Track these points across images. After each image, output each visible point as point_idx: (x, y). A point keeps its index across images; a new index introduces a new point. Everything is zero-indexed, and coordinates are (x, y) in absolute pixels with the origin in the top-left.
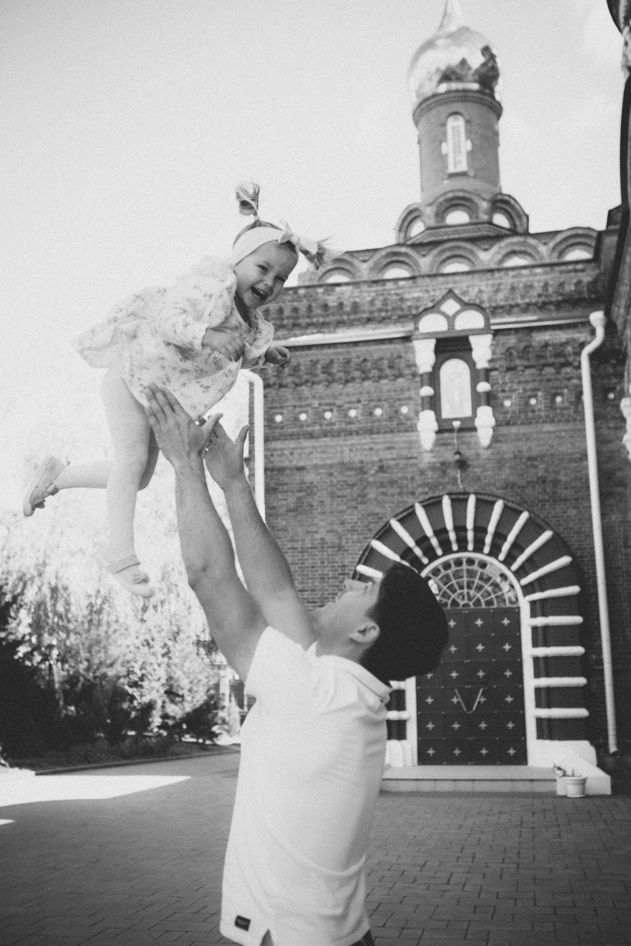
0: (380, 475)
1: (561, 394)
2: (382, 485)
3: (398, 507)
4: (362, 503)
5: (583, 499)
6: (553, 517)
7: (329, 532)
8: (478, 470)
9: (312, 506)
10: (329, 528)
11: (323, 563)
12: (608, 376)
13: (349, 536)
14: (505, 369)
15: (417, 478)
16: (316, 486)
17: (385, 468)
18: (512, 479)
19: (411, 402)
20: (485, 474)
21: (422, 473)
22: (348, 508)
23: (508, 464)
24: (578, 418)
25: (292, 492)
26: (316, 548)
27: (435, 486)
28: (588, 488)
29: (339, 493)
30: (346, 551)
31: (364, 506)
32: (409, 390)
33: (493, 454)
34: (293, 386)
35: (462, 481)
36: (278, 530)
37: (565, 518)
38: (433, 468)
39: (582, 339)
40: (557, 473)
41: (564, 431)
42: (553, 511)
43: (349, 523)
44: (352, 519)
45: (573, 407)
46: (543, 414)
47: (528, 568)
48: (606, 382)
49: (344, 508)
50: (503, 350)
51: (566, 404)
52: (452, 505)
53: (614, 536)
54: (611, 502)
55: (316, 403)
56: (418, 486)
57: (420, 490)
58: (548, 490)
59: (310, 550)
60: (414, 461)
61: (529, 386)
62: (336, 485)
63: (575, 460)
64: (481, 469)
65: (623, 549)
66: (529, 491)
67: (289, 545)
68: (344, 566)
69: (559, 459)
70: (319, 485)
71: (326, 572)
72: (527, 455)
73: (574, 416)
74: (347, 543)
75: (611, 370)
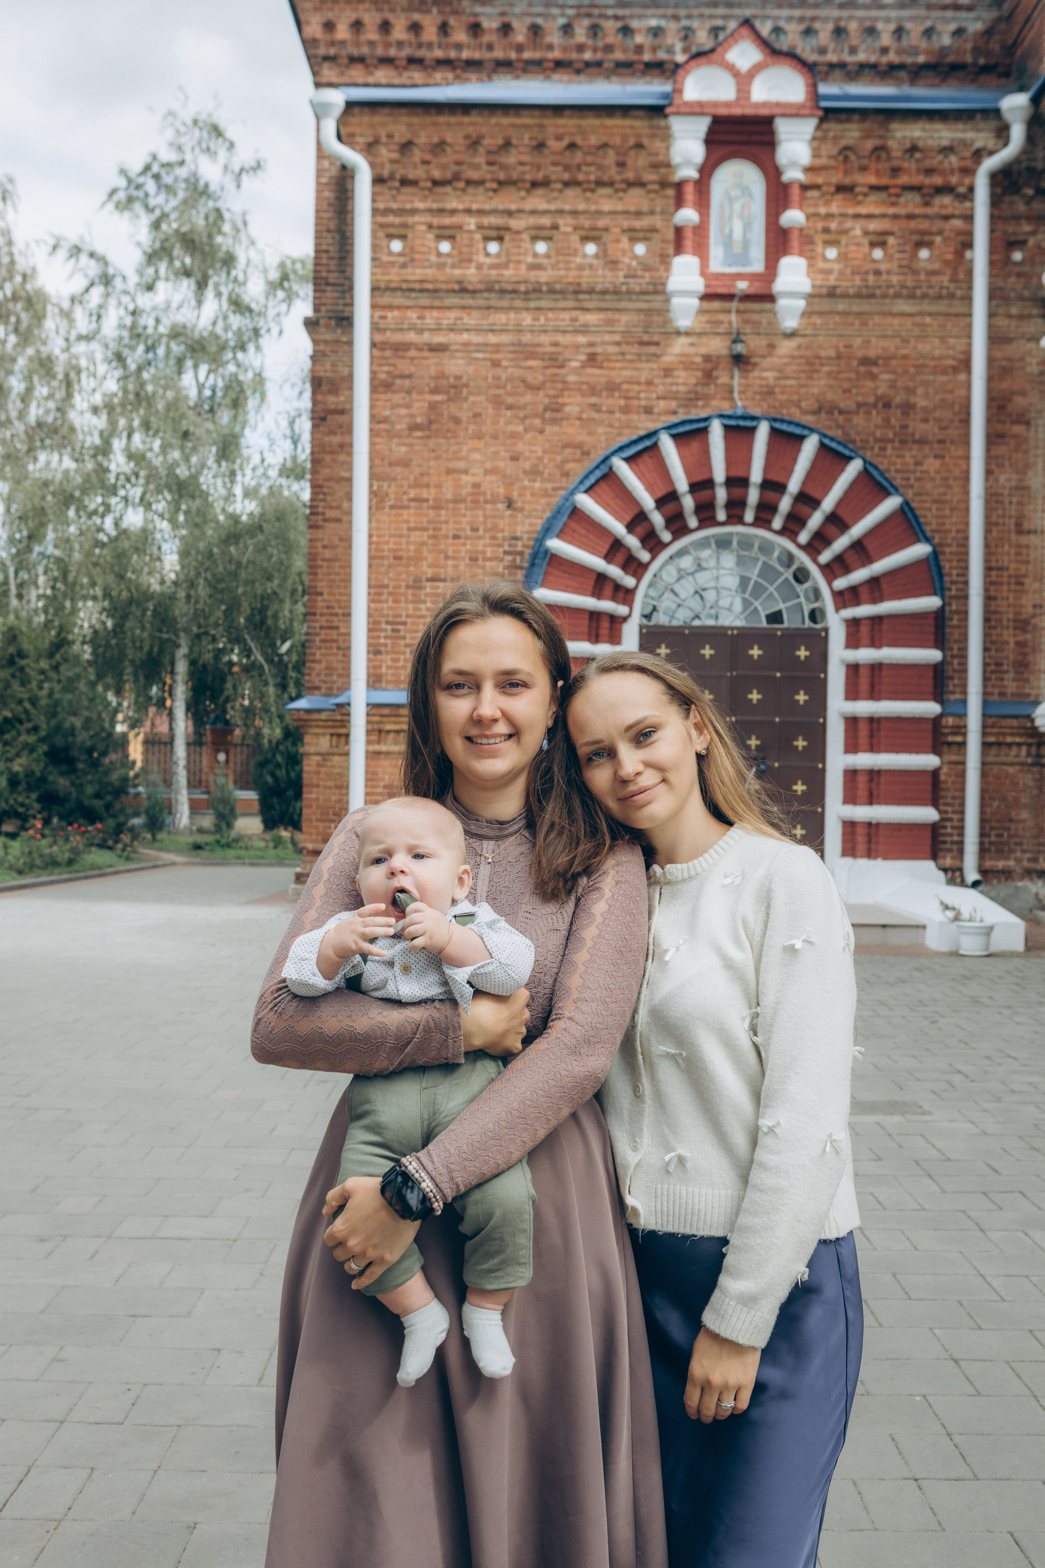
0: (589, 370)
1: (929, 245)
2: (593, 391)
3: (619, 434)
4: (554, 421)
5: (952, 442)
6: (897, 471)
7: (487, 472)
8: (770, 375)
9: (457, 421)
10: (488, 465)
11: (475, 530)
12: (1017, 218)
13: (526, 483)
14: (832, 189)
15: (656, 381)
16: (466, 385)
17: (599, 358)
18: (830, 396)
19: (655, 236)
20: (782, 382)
21: (668, 372)
22: (526, 430)
23: (826, 369)
24: (959, 293)
25: (421, 392)
26: (463, 501)
27: (690, 399)
28: (966, 421)
29: (510, 400)
30: (522, 510)
31: (556, 429)
32: (652, 213)
33: (799, 347)
34: (429, 184)
35: (740, 392)
36: (391, 464)
37: (918, 475)
38: (688, 366)
39: (979, 144)
40: (911, 391)
41: (930, 314)
42: (899, 461)
43: (527, 459)
44: (531, 452)
45: (949, 271)
46: (895, 279)
47: (851, 559)
48: (1011, 229)
49: (520, 428)
50: (835, 151)
51: (936, 266)
52: (727, 438)
53: (1000, 512)
54: (1002, 450)
55: (471, 223)
56: (659, 398)
57: (662, 403)
58: (893, 421)
59: (451, 505)
60: (653, 349)
61: (873, 226)
62: (504, 387)
63: (944, 371)
64: (776, 374)
65: (1014, 537)
66: (859, 420)
67: (412, 494)
68: (516, 538)
69: (915, 366)
70: (472, 384)
71: (480, 548)
72: (860, 354)
73: (952, 286)
74: (521, 495)
75: (1021, 208)
